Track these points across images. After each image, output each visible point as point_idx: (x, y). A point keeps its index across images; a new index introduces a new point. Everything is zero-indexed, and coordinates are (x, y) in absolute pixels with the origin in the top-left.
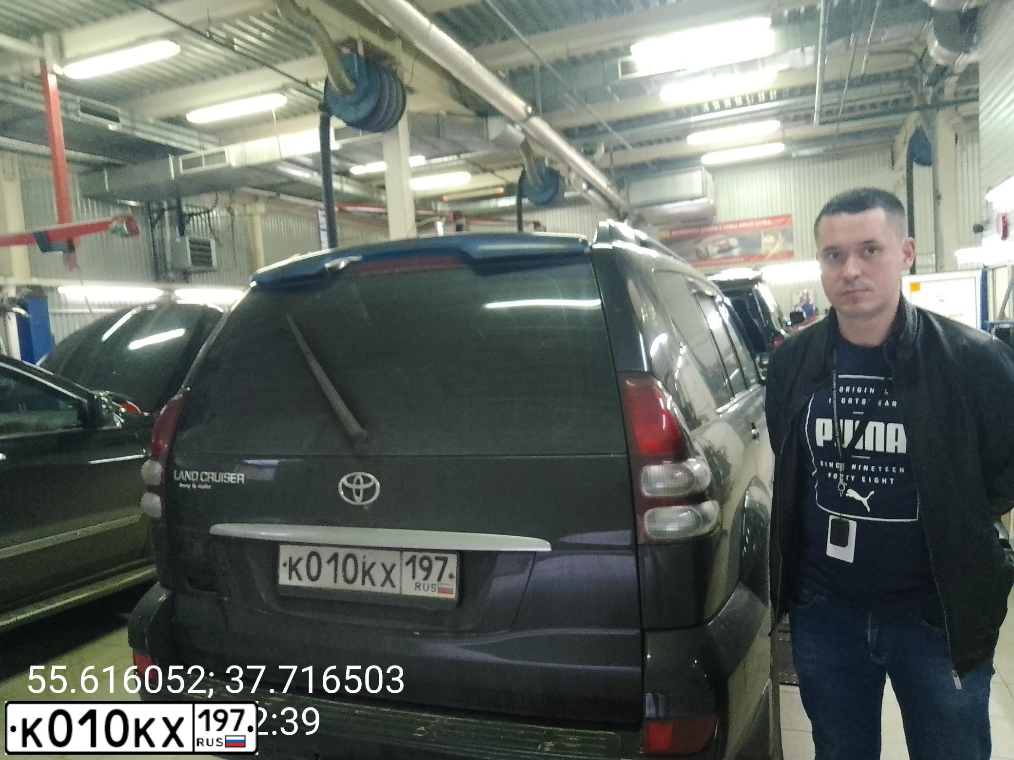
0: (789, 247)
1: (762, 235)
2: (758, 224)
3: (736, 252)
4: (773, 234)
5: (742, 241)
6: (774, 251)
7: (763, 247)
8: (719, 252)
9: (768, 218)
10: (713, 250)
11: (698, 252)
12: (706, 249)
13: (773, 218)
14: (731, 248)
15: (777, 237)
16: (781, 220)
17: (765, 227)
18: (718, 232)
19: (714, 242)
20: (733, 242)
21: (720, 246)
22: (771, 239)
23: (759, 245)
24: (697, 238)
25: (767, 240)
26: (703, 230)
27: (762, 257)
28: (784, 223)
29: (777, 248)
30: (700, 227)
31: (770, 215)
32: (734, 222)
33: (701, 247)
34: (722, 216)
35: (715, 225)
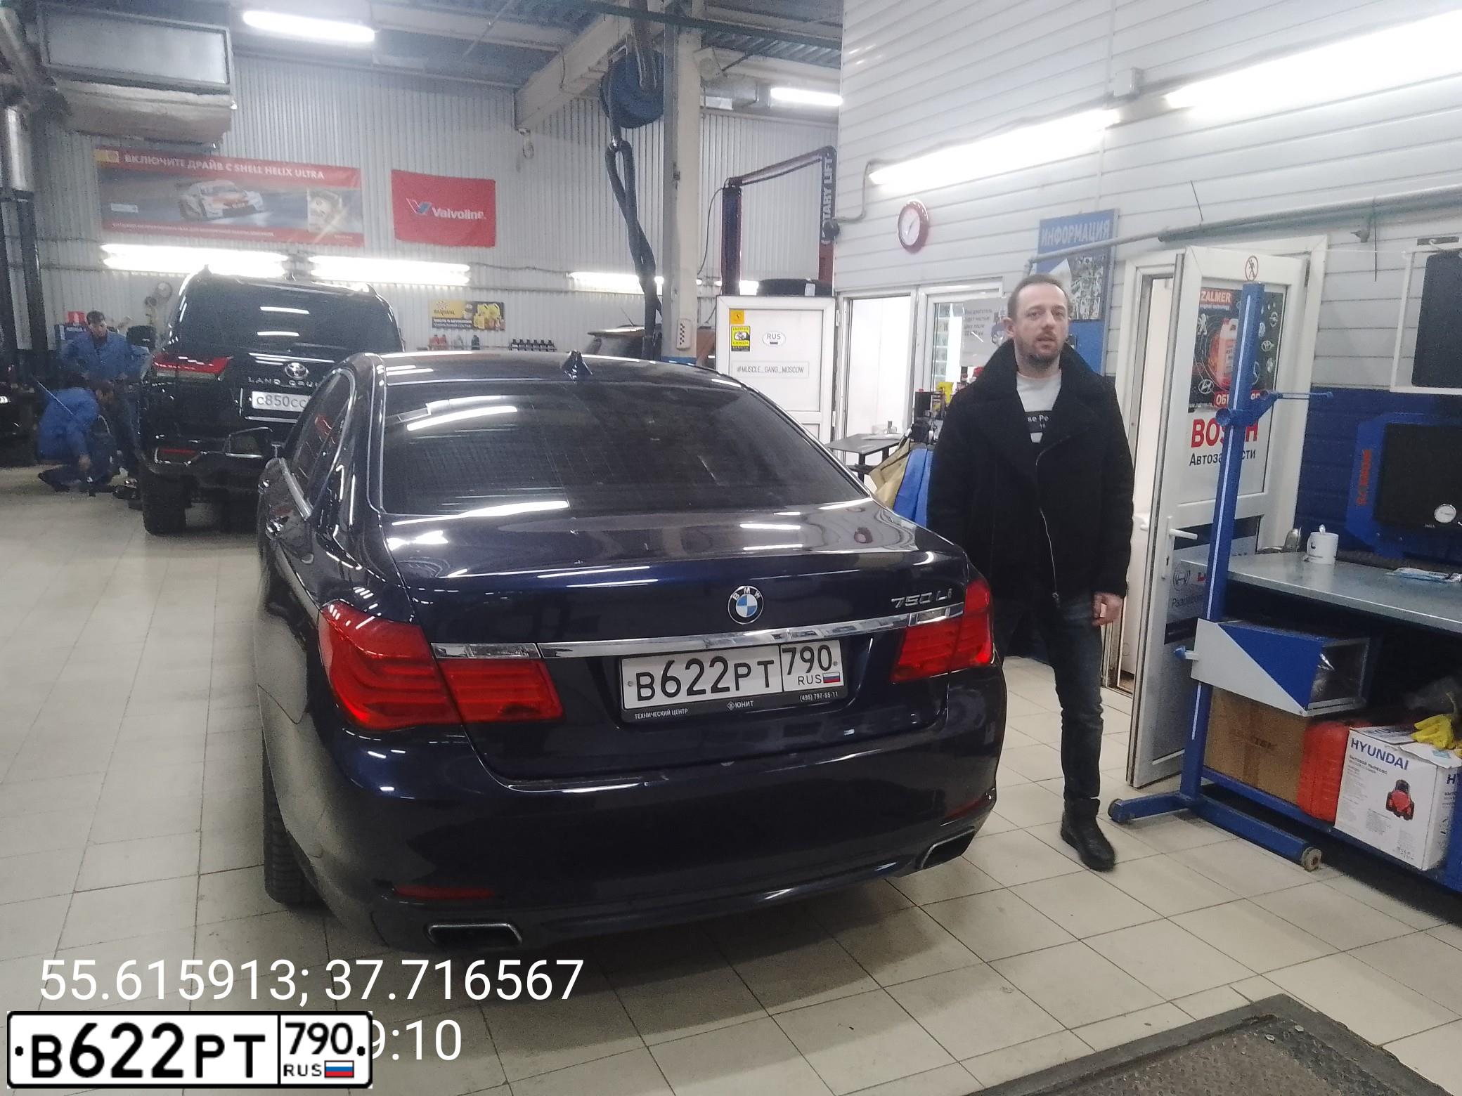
0: (357, 227)
1: (309, 198)
2: (300, 173)
3: (259, 219)
4: (326, 197)
5: (270, 197)
6: (328, 229)
7: (311, 219)
8: (227, 214)
9: (318, 168)
10: (214, 207)
11: (183, 206)
12: (201, 205)
13: (326, 169)
14: (251, 210)
15: (334, 204)
16: (342, 176)
17: (311, 181)
18: (223, 175)
19: (216, 191)
20: (254, 199)
21: (229, 203)
22: (324, 206)
23: (302, 212)
24: (183, 178)
25: (317, 206)
26: (194, 165)
27: (307, 237)
28: (346, 182)
29: (335, 224)
30: (187, 157)
31: (322, 162)
32: (255, 162)
33: (188, 197)
34: (231, 144)
35: (217, 159)
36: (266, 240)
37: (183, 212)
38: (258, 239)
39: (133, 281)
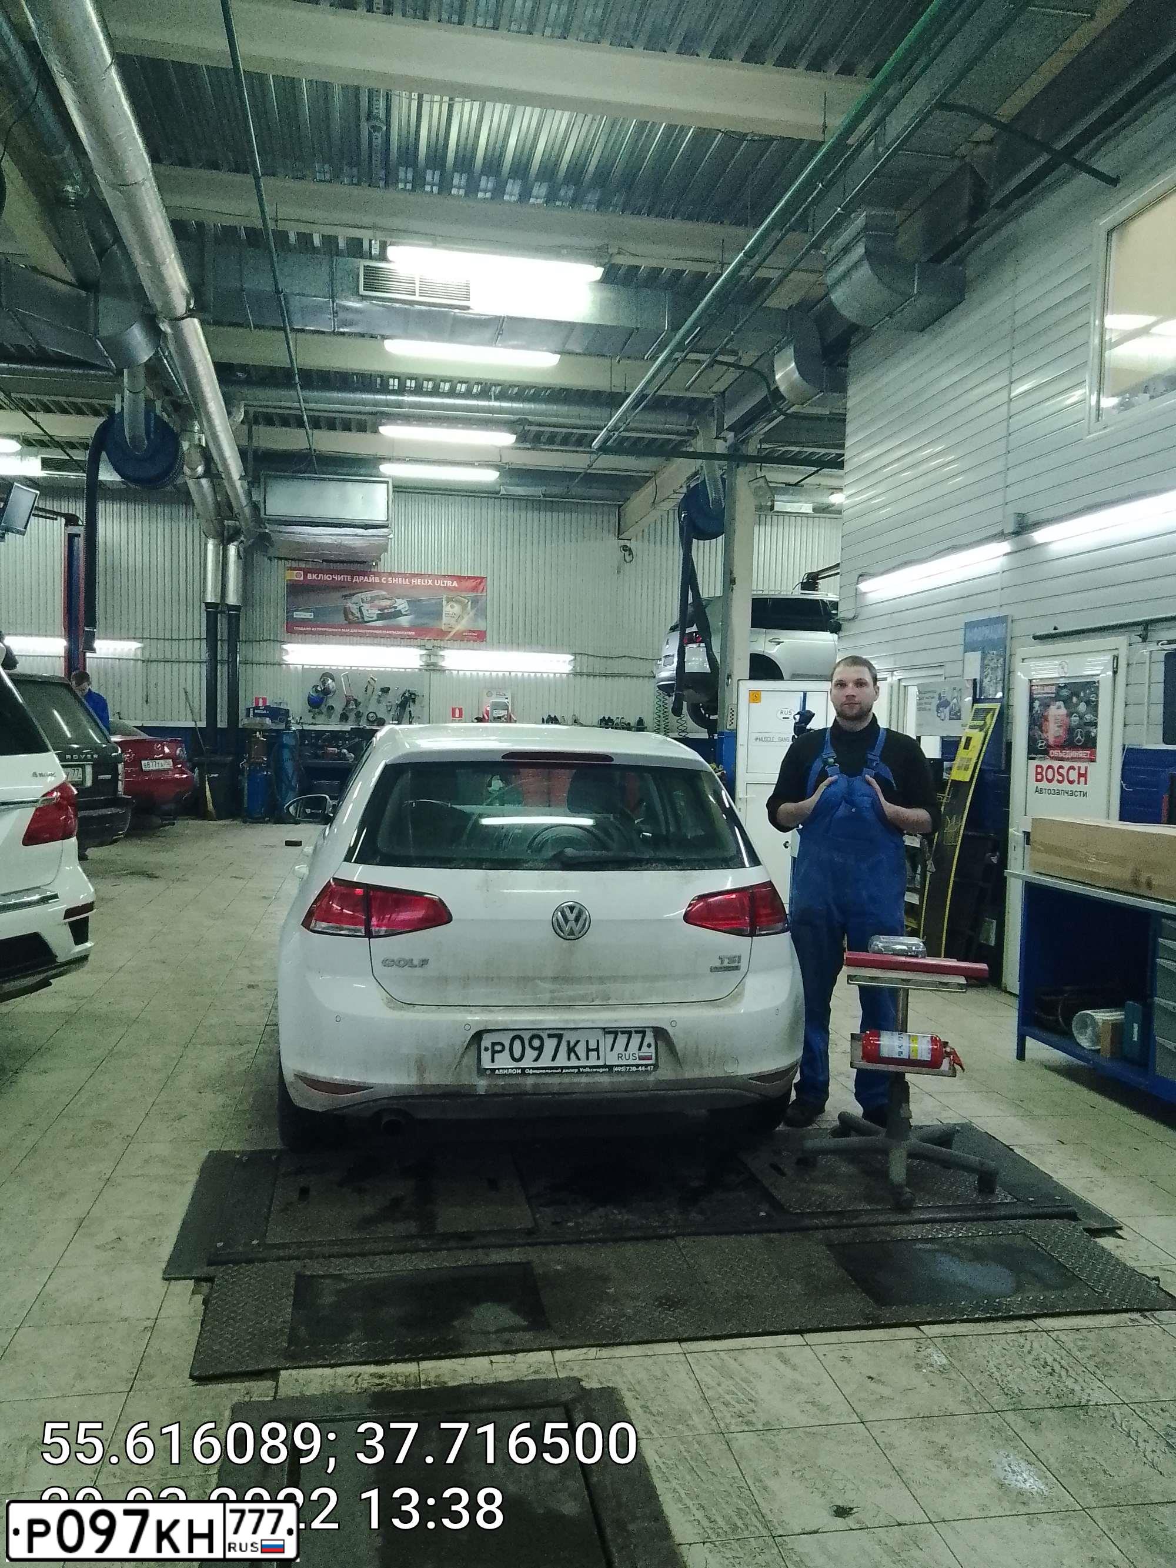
0: (481, 625)
1: (444, 603)
2: (439, 583)
3: (404, 621)
4: (458, 602)
5: (415, 606)
6: (460, 627)
7: (444, 619)
8: (381, 617)
9: (454, 578)
10: (371, 612)
12: (361, 611)
13: (459, 578)
14: (399, 614)
15: (464, 607)
16: (471, 584)
18: (380, 586)
19: (373, 599)
20: (402, 605)
21: (382, 609)
22: (457, 609)
23: (438, 615)
24: (348, 590)
25: (450, 609)
26: (357, 580)
27: (441, 634)
28: (475, 589)
29: (462, 626)
30: (353, 573)
31: (457, 572)
35: (375, 574)
36: (410, 638)
37: (346, 618)
38: (402, 638)
39: (306, 671)
